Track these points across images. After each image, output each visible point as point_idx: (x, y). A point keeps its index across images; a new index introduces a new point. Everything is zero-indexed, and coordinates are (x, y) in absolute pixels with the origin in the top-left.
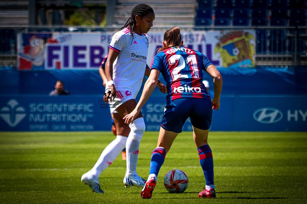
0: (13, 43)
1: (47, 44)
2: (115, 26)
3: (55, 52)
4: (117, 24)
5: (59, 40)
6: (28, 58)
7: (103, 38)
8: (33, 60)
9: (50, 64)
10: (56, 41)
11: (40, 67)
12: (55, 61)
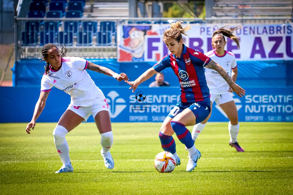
0: (113, 35)
1: (148, 36)
2: (213, 18)
3: (155, 44)
4: (216, 16)
5: (159, 32)
6: (128, 50)
7: (203, 30)
8: (133, 51)
9: (150, 56)
10: (155, 34)
11: (140, 58)
12: (154, 53)
